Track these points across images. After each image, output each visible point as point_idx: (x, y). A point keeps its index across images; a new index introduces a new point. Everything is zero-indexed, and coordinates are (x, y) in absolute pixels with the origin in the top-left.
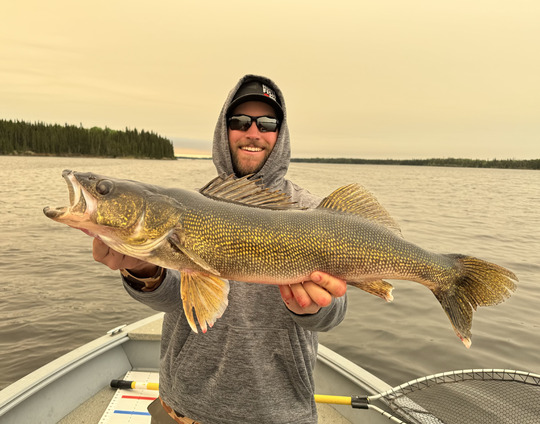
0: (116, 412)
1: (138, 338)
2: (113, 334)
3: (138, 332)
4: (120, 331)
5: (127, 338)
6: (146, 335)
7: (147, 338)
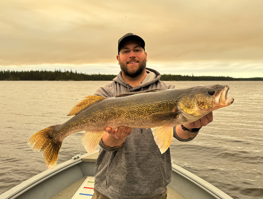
0: (80, 194)
1: (87, 161)
2: (75, 159)
3: (86, 158)
4: (78, 157)
5: (81, 161)
6: (90, 159)
7: (91, 161)
